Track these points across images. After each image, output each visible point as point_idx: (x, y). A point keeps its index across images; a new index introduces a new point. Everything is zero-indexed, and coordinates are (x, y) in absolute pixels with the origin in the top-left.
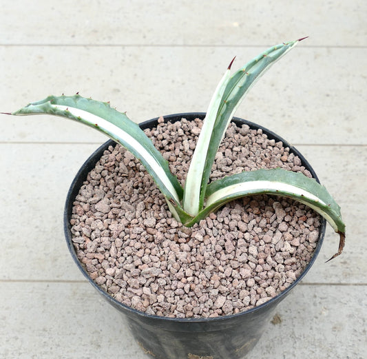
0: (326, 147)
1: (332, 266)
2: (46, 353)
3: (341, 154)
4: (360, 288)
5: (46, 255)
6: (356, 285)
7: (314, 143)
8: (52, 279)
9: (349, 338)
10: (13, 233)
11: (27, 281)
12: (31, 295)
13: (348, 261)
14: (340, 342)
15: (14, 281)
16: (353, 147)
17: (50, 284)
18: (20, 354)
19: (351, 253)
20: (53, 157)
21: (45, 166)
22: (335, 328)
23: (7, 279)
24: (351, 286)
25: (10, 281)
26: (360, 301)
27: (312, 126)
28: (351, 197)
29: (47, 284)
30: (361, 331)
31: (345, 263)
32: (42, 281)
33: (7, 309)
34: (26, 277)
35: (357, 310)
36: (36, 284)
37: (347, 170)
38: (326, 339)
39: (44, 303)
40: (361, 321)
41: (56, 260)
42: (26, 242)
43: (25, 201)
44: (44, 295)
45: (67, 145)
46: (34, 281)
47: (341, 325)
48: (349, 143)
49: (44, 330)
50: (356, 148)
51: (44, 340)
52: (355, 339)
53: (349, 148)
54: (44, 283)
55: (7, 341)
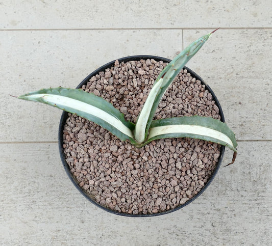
0: (237, 31)
1: (233, 127)
2: (54, 191)
3: (247, 37)
4: (250, 143)
5: (45, 123)
6: (247, 141)
7: (228, 27)
8: (51, 141)
9: (240, 177)
10: (20, 107)
11: (35, 142)
12: (39, 152)
13: (244, 124)
14: (234, 180)
15: (27, 142)
16: (256, 30)
17: (50, 144)
18: (38, 192)
19: (247, 118)
20: (39, 42)
21: (34, 51)
22: (232, 171)
23: (21, 141)
24: (245, 142)
25: (24, 142)
26: (249, 152)
27: (228, 11)
28: (251, 74)
29: (48, 144)
30: (247, 173)
31: (242, 125)
32: (45, 142)
33: (26, 162)
34: (34, 140)
35: (246, 159)
36: (42, 145)
37: (250, 50)
38: (225, 178)
39: (49, 157)
40: (248, 166)
41: (52, 127)
42: (30, 114)
43: (25, 81)
44: (47, 152)
45: (48, 32)
46: (40, 142)
47: (236, 169)
48: (253, 26)
49: (51, 176)
50: (259, 30)
51: (52, 183)
52: (244, 178)
53: (253, 31)
54: (46, 144)
55: (29, 184)
